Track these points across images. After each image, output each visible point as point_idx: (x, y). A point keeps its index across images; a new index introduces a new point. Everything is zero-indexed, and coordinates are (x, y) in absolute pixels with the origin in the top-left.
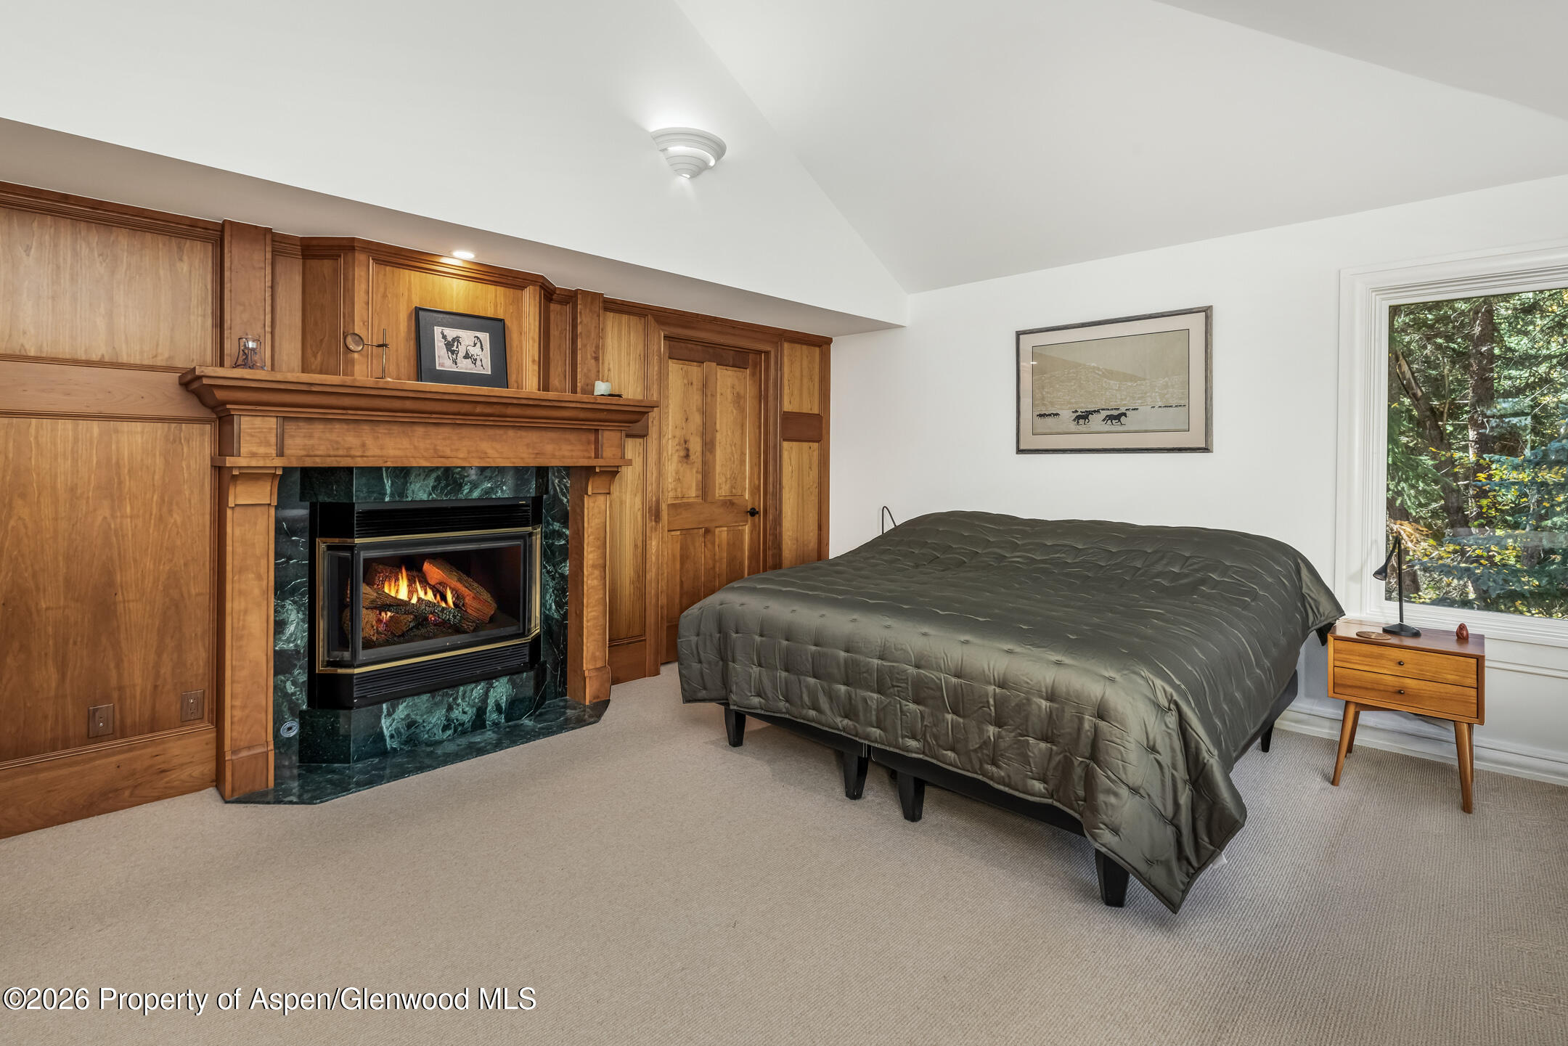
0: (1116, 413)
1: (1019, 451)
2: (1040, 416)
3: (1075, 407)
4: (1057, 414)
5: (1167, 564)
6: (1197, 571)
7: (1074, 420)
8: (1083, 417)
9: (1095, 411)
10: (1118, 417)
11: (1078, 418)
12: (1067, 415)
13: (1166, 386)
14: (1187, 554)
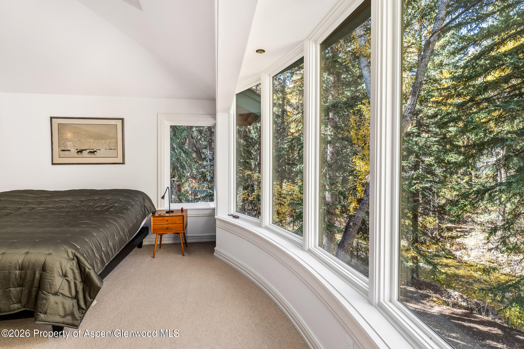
0: (92, 151)
1: (53, 164)
2: (62, 150)
3: (77, 148)
4: (69, 150)
5: (101, 203)
6: (111, 204)
7: (77, 153)
8: (81, 151)
9: (85, 150)
10: (94, 152)
11: (78, 152)
12: (74, 151)
13: (110, 143)
14: (109, 199)
